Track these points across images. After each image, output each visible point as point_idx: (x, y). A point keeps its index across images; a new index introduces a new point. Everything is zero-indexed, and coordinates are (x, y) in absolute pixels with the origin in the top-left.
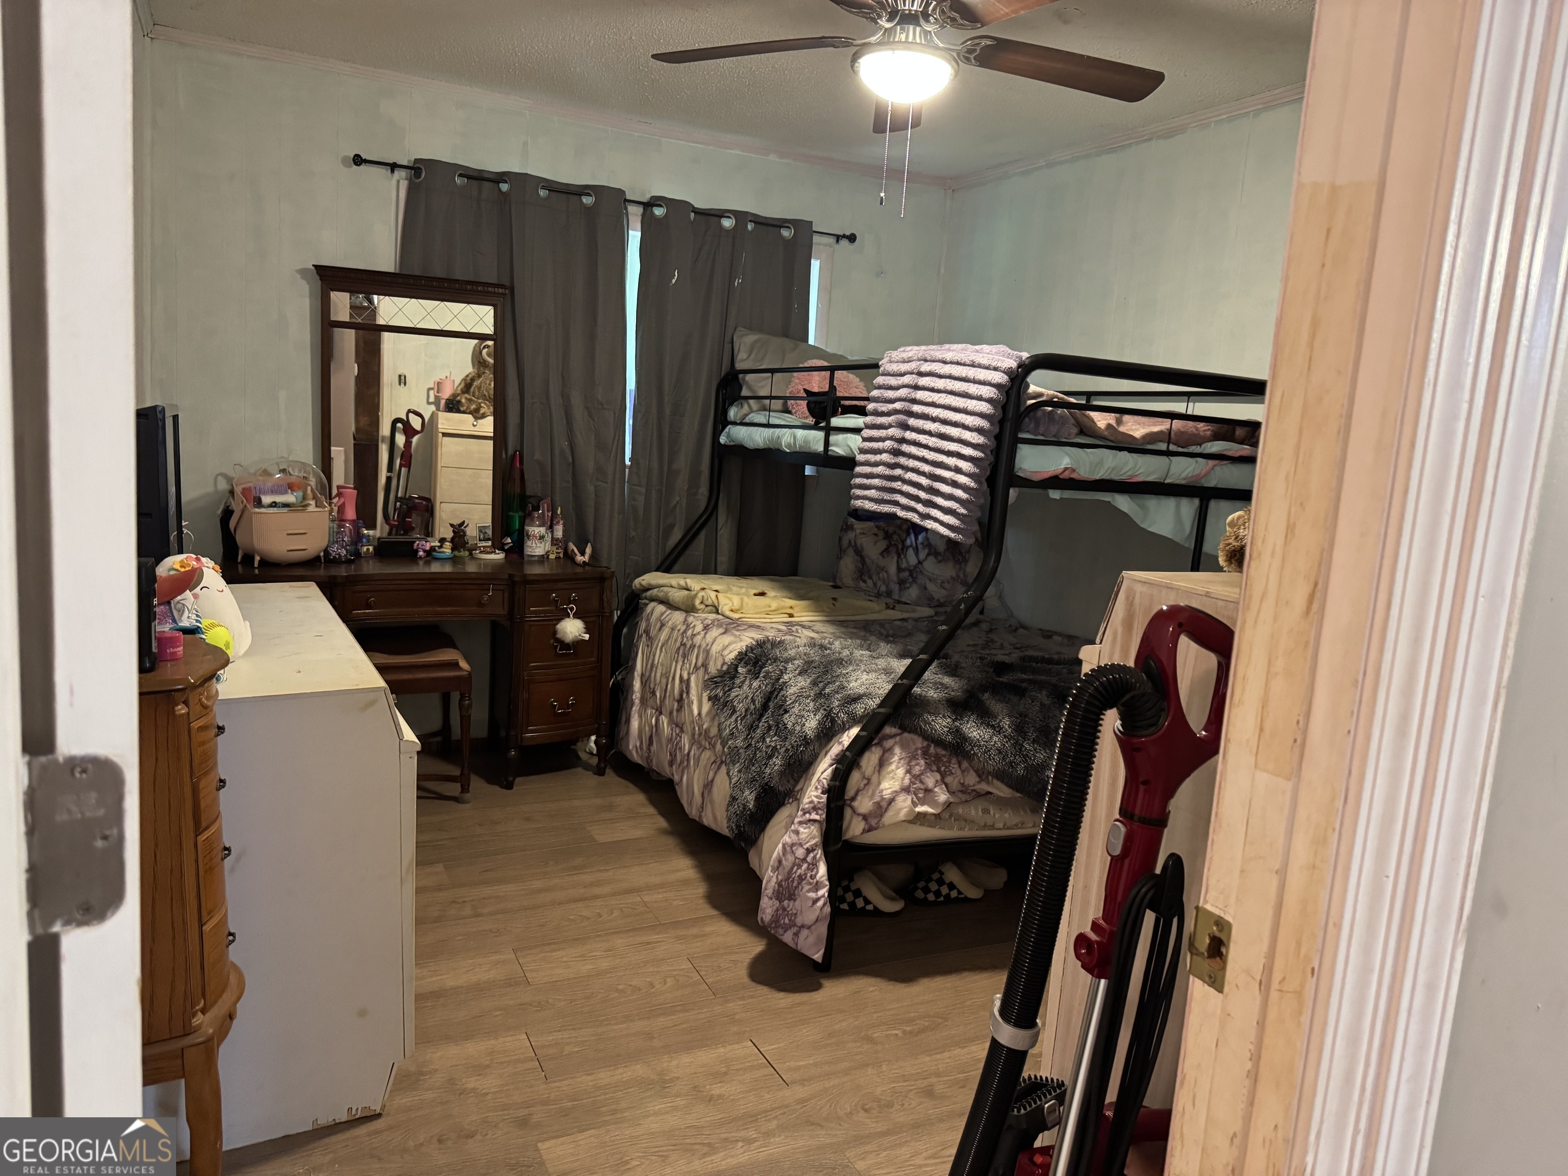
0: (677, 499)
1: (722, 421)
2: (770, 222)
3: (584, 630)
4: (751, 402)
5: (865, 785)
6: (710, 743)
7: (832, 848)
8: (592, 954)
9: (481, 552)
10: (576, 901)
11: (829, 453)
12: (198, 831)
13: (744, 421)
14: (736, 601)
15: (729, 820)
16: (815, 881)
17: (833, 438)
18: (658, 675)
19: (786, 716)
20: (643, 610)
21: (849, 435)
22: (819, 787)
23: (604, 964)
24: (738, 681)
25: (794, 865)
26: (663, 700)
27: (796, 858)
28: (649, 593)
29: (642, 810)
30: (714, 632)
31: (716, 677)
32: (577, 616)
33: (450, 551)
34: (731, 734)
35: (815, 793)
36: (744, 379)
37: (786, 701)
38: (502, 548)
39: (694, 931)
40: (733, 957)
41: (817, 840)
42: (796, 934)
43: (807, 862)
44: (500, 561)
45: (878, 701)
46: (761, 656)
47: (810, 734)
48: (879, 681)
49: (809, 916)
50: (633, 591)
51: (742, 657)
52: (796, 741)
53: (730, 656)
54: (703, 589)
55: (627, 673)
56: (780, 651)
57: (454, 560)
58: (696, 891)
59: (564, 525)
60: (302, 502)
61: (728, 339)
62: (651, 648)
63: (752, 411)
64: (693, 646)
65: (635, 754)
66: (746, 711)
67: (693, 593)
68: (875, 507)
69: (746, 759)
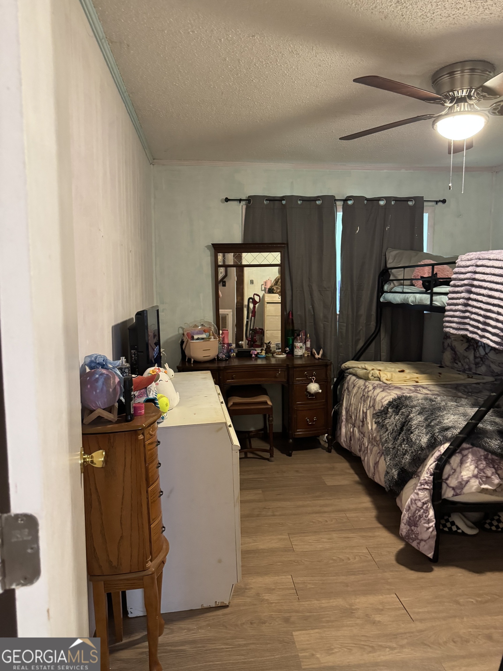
0: (361, 327)
1: (381, 291)
2: (403, 199)
3: (319, 388)
4: (395, 282)
5: (453, 473)
6: (377, 444)
7: (436, 503)
8: (323, 540)
9: (277, 354)
10: (316, 513)
11: (433, 305)
12: (148, 486)
13: (391, 291)
14: (389, 375)
15: (386, 483)
16: (428, 518)
17: (435, 298)
18: (353, 409)
19: (412, 435)
20: (346, 378)
21: (442, 296)
22: (429, 472)
23: (327, 546)
24: (388, 415)
25: (416, 510)
26: (355, 420)
27: (417, 506)
28: (348, 371)
29: (348, 471)
30: (378, 390)
31: (378, 413)
32: (316, 382)
33: (264, 354)
34: (386, 441)
35: (426, 475)
36: (391, 272)
37: (412, 427)
38: (285, 353)
39: (370, 534)
40: (388, 549)
41: (428, 498)
42: (419, 543)
43: (423, 509)
44: (284, 358)
45: (459, 431)
46: (399, 404)
47: (424, 445)
48: (460, 420)
49: (425, 536)
50: (342, 369)
51: (390, 404)
52: (417, 448)
53: (385, 403)
54: (373, 369)
55: (340, 406)
56: (409, 402)
57: (266, 358)
58: (371, 514)
59: (311, 342)
60: (209, 337)
61: (383, 254)
62: (350, 396)
63: (395, 286)
64: (368, 397)
65: (344, 444)
66: (393, 430)
67: (368, 371)
68: (456, 332)
69: (393, 454)
